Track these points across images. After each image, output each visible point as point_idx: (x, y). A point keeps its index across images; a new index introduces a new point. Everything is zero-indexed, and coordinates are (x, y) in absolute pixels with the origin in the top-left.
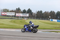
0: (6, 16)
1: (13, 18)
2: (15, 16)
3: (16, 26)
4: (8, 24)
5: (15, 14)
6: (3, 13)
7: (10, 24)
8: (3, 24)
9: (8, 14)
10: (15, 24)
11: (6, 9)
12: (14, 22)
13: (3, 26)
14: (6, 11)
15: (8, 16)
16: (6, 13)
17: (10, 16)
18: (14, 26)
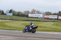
0: (48, 19)
1: (56, 21)
2: (58, 19)
3: (59, 29)
4: (50, 27)
5: (58, 17)
6: (45, 16)
7: (53, 27)
8: (45, 27)
9: (50, 17)
10: (58, 27)
11: (48, 12)
12: (57, 25)
13: (45, 29)
14: (49, 14)
15: (50, 19)
16: (48, 16)
17: (52, 19)
18: (57, 29)
